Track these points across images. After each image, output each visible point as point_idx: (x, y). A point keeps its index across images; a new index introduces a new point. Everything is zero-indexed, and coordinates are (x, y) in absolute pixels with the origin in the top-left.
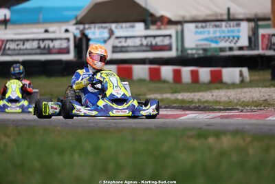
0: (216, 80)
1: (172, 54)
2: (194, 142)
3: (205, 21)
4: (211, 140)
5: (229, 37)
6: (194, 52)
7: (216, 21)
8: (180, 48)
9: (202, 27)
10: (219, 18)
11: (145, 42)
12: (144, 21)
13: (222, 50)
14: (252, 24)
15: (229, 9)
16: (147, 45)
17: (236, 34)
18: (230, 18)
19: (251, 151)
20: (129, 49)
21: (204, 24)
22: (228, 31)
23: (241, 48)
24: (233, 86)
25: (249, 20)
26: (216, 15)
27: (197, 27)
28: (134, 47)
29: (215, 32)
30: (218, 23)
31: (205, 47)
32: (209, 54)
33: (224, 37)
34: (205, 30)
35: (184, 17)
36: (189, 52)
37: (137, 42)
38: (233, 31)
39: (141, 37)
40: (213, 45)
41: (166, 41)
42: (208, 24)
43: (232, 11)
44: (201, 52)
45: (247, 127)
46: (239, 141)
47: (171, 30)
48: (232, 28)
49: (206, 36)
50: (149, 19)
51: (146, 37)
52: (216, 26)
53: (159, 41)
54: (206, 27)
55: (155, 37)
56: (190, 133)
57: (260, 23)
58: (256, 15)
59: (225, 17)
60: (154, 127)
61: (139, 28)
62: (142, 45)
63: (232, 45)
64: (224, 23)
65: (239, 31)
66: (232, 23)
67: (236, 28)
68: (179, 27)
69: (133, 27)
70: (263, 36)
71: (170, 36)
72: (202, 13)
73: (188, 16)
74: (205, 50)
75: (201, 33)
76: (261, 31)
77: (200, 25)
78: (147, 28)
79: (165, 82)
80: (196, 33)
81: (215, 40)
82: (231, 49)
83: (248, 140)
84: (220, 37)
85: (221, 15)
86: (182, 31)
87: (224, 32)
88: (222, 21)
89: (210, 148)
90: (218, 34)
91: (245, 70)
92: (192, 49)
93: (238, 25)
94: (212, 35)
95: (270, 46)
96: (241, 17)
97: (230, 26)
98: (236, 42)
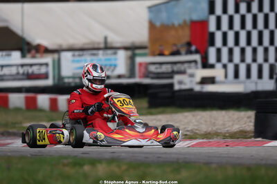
1: (49, 82)
2: (70, 171)
3: (82, 49)
4: (87, 168)
5: (106, 65)
6: (71, 80)
7: (92, 49)
8: (56, 77)
9: (79, 55)
10: (96, 46)
11: (21, 70)
12: (20, 49)
14: (129, 53)
15: (106, 38)
16: (23, 74)
17: (113, 62)
18: (107, 47)
20: (5, 78)
21: (81, 53)
22: (106, 60)
23: (120, 77)
25: (126, 48)
26: (93, 43)
27: (74, 55)
28: (11, 75)
30: (95, 52)
34: (83, 58)
35: (61, 46)
36: (66, 80)
37: (14, 70)
38: (109, 60)
39: (17, 66)
41: (43, 70)
42: (85, 52)
43: (109, 40)
45: (123, 154)
46: (114, 168)
47: (48, 59)
48: (109, 57)
50: (26, 47)
51: (22, 66)
52: (94, 55)
53: (35, 70)
54: (82, 55)
55: (31, 65)
56: (65, 161)
57: (138, 51)
58: (133, 43)
59: (102, 46)
60: (29, 155)
61: (16, 57)
62: (18, 73)
63: (109, 73)
64: (101, 52)
65: (116, 59)
66: (109, 52)
67: (113, 57)
68: (56, 56)
69: (9, 55)
70: (140, 64)
71: (47, 65)
72: (80, 41)
73: (65, 44)
75: (78, 61)
76: (139, 60)
77: (77, 53)
78: (23, 56)
79: (42, 110)
80: (73, 61)
83: (124, 167)
85: (99, 43)
86: (59, 60)
87: (100, 60)
88: (98, 49)
89: (86, 176)
92: (69, 78)
93: (115, 53)
95: (147, 74)
96: (118, 45)
97: (107, 54)
98: (113, 71)
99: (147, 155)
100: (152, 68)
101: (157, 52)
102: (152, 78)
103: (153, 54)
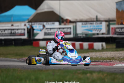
0: (91, 48)
1: (71, 36)
3: (86, 21)
4: (88, 75)
5: (97, 29)
7: (90, 21)
8: (75, 34)
9: (85, 24)
10: (93, 20)
12: (59, 21)
13: (94, 34)
14: (107, 23)
15: (97, 16)
17: (100, 27)
18: (98, 20)
19: (106, 80)
21: (86, 23)
23: (103, 34)
24: (98, 51)
25: (106, 21)
26: (91, 18)
27: (82, 24)
28: (54, 33)
29: (90, 26)
30: (92, 23)
31: (86, 33)
32: (88, 36)
33: (95, 29)
34: (86, 25)
35: (77, 20)
38: (98, 26)
39: (57, 28)
40: (90, 32)
41: (69, 30)
42: (88, 23)
43: (98, 17)
44: (84, 35)
45: (105, 69)
46: (101, 75)
47: (71, 26)
48: (98, 25)
49: (86, 28)
50: (61, 20)
52: (91, 24)
53: (65, 30)
54: (86, 24)
55: (63, 28)
57: (111, 23)
58: (109, 19)
59: (95, 20)
60: (63, 69)
61: (57, 25)
63: (98, 32)
64: (95, 23)
65: (101, 26)
66: (98, 23)
68: (74, 24)
69: (54, 24)
70: (112, 28)
71: (70, 28)
72: (85, 18)
73: (79, 19)
74: (86, 34)
75: (84, 27)
76: (111, 26)
77: (84, 23)
78: (60, 24)
80: (82, 27)
81: (91, 30)
82: (98, 34)
83: (105, 75)
84: (93, 29)
85: (94, 19)
86: (76, 26)
87: (94, 26)
89: (88, 78)
90: (92, 27)
91: (104, 44)
92: (80, 34)
93: (101, 23)
94: (89, 28)
95: (115, 33)
96: (102, 20)
97: (97, 24)
98: (100, 31)
99: (115, 70)
100: (118, 30)
101: (120, 23)
102: (118, 35)
103: (118, 24)
